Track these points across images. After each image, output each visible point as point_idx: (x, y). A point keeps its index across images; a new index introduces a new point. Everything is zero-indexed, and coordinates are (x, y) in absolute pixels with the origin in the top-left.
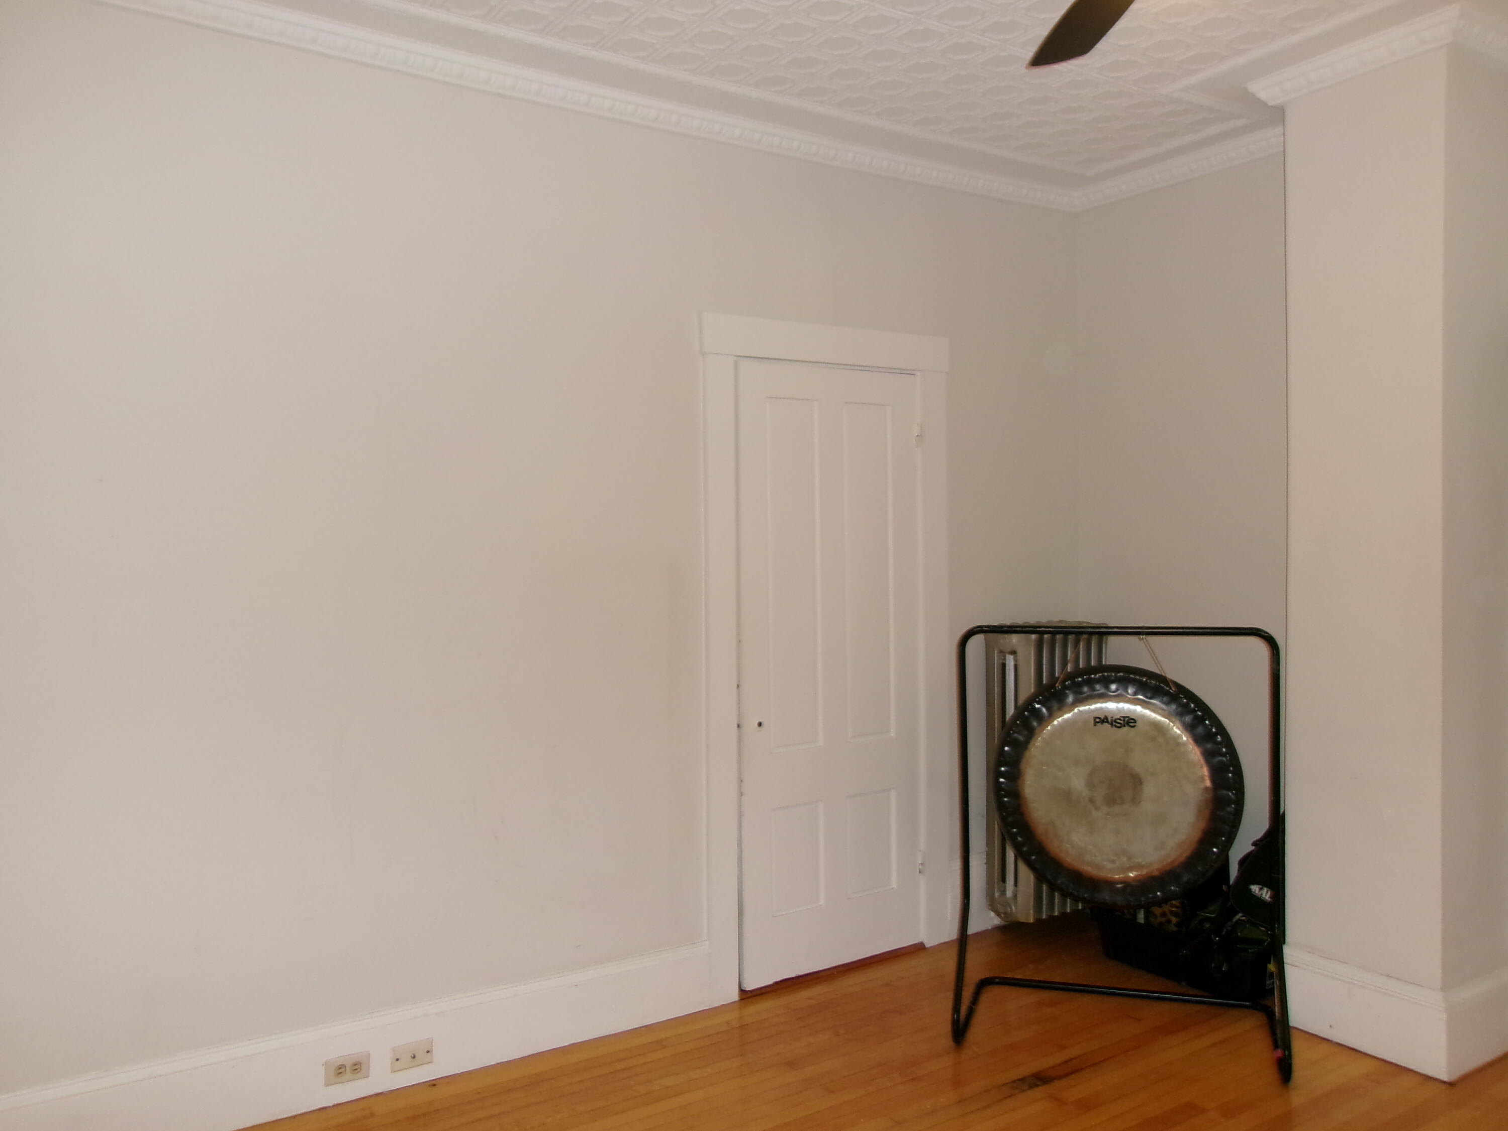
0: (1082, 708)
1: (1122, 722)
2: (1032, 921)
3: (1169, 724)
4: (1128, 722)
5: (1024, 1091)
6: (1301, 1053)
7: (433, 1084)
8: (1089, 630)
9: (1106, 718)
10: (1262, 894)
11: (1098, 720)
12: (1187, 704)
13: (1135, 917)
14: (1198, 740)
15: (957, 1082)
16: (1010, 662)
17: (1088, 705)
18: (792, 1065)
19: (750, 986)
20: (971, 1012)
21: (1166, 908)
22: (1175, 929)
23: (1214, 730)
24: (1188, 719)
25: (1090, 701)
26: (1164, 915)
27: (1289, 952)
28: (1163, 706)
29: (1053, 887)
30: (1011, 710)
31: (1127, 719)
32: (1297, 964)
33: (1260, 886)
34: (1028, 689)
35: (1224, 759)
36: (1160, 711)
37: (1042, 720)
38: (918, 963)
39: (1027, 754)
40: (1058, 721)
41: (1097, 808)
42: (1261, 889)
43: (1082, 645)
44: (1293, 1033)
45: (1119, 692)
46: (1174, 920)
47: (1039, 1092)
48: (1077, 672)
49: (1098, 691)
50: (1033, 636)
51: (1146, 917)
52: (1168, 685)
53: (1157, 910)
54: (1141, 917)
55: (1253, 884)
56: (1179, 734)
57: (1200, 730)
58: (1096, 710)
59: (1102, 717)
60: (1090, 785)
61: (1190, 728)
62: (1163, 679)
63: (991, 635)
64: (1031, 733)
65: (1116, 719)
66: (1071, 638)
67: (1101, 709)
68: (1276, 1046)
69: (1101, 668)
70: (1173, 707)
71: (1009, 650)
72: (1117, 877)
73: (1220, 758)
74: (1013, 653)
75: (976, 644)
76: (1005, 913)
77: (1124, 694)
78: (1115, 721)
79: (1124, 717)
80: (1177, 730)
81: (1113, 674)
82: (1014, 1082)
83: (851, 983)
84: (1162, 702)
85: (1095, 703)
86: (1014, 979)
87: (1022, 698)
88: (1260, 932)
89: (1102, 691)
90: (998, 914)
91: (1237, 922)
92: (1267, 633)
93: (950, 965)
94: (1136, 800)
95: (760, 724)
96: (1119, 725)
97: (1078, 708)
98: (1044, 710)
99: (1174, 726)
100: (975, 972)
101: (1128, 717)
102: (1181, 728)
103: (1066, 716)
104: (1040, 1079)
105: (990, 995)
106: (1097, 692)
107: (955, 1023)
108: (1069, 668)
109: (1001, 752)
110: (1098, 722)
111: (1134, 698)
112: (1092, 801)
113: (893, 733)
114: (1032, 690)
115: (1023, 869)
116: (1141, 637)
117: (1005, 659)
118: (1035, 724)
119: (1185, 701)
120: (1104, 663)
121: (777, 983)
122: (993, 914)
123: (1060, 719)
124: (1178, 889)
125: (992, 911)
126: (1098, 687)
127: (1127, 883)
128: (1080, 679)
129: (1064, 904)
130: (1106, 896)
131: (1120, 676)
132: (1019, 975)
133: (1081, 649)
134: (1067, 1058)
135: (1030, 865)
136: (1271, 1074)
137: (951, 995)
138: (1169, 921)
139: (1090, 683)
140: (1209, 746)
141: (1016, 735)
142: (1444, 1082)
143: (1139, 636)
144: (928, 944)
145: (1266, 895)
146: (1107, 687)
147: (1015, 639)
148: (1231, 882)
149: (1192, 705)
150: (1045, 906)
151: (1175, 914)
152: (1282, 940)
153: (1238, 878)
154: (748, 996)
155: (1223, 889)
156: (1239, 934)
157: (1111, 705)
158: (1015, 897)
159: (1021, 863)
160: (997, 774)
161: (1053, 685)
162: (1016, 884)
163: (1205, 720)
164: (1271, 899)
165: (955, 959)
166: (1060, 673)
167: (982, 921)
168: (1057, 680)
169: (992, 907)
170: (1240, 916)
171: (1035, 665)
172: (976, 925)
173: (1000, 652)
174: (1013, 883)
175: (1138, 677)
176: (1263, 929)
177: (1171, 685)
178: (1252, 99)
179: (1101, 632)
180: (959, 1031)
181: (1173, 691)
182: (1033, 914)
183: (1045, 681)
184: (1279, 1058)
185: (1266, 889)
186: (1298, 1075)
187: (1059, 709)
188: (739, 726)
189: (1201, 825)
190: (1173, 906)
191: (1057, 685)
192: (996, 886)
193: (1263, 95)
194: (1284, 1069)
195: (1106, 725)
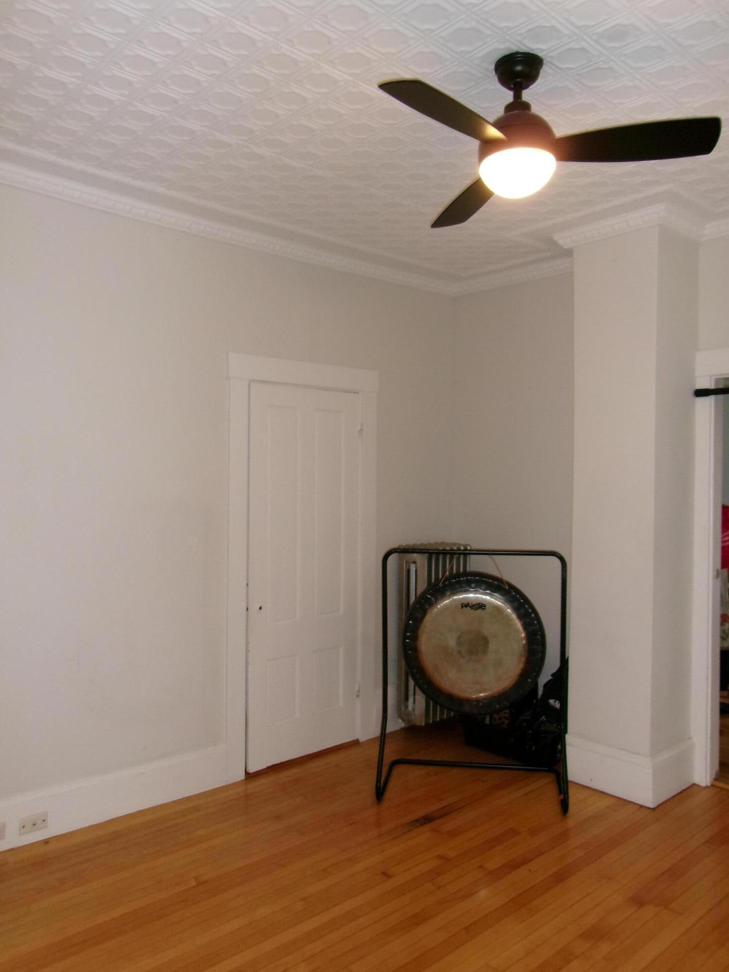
0: (455, 597)
1: (478, 606)
2: (424, 724)
3: (505, 607)
4: (481, 606)
5: (418, 827)
6: (574, 796)
7: (46, 842)
8: (459, 552)
9: (468, 604)
10: (555, 705)
11: (463, 605)
12: (516, 595)
13: (484, 719)
14: (520, 617)
15: (378, 824)
16: (413, 568)
17: (458, 596)
18: (278, 818)
19: (252, 769)
20: (387, 781)
21: (502, 715)
22: (506, 727)
23: (530, 611)
24: (516, 604)
25: (459, 593)
26: (500, 718)
27: (569, 738)
28: (502, 597)
29: (436, 703)
30: (413, 599)
31: (481, 604)
33: (555, 700)
34: (423, 586)
35: (536, 628)
36: (500, 599)
37: (431, 604)
38: (354, 754)
39: (423, 626)
41: (463, 657)
42: (555, 702)
43: (455, 561)
44: (569, 784)
45: (477, 588)
46: (506, 722)
47: (427, 827)
48: (452, 576)
49: (464, 587)
50: (426, 555)
51: (490, 720)
52: (504, 584)
53: (496, 716)
54: (487, 721)
55: (551, 699)
56: (511, 613)
57: (522, 611)
58: (463, 598)
59: (466, 604)
60: (459, 643)
61: (516, 609)
62: (500, 580)
63: (401, 554)
64: (425, 612)
65: (475, 604)
66: (456, 556)
67: (466, 598)
68: (560, 793)
69: (465, 574)
70: (508, 597)
71: (412, 561)
72: (474, 697)
73: (532, 627)
74: (414, 562)
75: (391, 559)
76: (408, 720)
77: (480, 589)
78: (474, 605)
79: (479, 604)
80: (509, 611)
81: (473, 577)
82: (412, 822)
83: (315, 765)
84: (501, 594)
85: (462, 595)
86: (413, 760)
87: (419, 593)
88: (554, 727)
89: (467, 588)
90: (403, 720)
91: (542, 721)
92: (560, 554)
93: (375, 752)
94: (485, 652)
95: (260, 608)
96: (476, 608)
97: (453, 598)
98: (433, 599)
99: (508, 608)
100: (390, 756)
102: (511, 610)
103: (445, 602)
104: (427, 819)
105: (398, 770)
106: (464, 589)
107: (378, 788)
108: (447, 573)
109: (407, 625)
110: (464, 607)
111: (485, 592)
112: (460, 653)
113: (342, 611)
114: (426, 587)
115: (419, 693)
116: (490, 556)
117: (409, 566)
118: (427, 607)
119: (514, 593)
120: (468, 570)
121: (268, 768)
122: (400, 721)
123: (441, 604)
124: (508, 703)
125: (400, 718)
126: (464, 585)
127: (478, 700)
128: (454, 581)
129: (442, 713)
130: (467, 708)
131: (477, 579)
132: (416, 757)
133: (455, 564)
134: (443, 806)
135: (424, 691)
136: (557, 808)
137: (375, 773)
138: (503, 723)
139: (459, 582)
140: (527, 620)
141: (416, 614)
142: (649, 808)
143: (488, 554)
144: (361, 740)
145: (557, 705)
146: (469, 586)
147: (415, 555)
148: (539, 697)
149: (518, 597)
150: (431, 715)
151: (507, 718)
152: (565, 731)
153: (543, 695)
154: (250, 776)
155: (535, 701)
156: (543, 728)
157: (471, 595)
158: (414, 710)
159: (417, 689)
160: (405, 638)
161: (438, 585)
162: (414, 702)
163: (525, 605)
164: (561, 706)
165: (378, 748)
166: (442, 577)
167: (395, 725)
168: (440, 581)
169: (400, 716)
170: (543, 718)
171: (428, 571)
172: (391, 727)
173: (407, 562)
174: (412, 702)
175: (488, 580)
176: (555, 725)
177: (506, 584)
178: (555, 244)
179: (466, 553)
180: (380, 793)
181: (507, 587)
182: (424, 720)
183: (433, 581)
184: (562, 800)
185: (557, 702)
186: (572, 808)
187: (442, 598)
188: (247, 609)
189: (521, 666)
190: (505, 713)
191: (440, 584)
192: (403, 704)
193: (561, 242)
194: (564, 806)
195: (468, 608)
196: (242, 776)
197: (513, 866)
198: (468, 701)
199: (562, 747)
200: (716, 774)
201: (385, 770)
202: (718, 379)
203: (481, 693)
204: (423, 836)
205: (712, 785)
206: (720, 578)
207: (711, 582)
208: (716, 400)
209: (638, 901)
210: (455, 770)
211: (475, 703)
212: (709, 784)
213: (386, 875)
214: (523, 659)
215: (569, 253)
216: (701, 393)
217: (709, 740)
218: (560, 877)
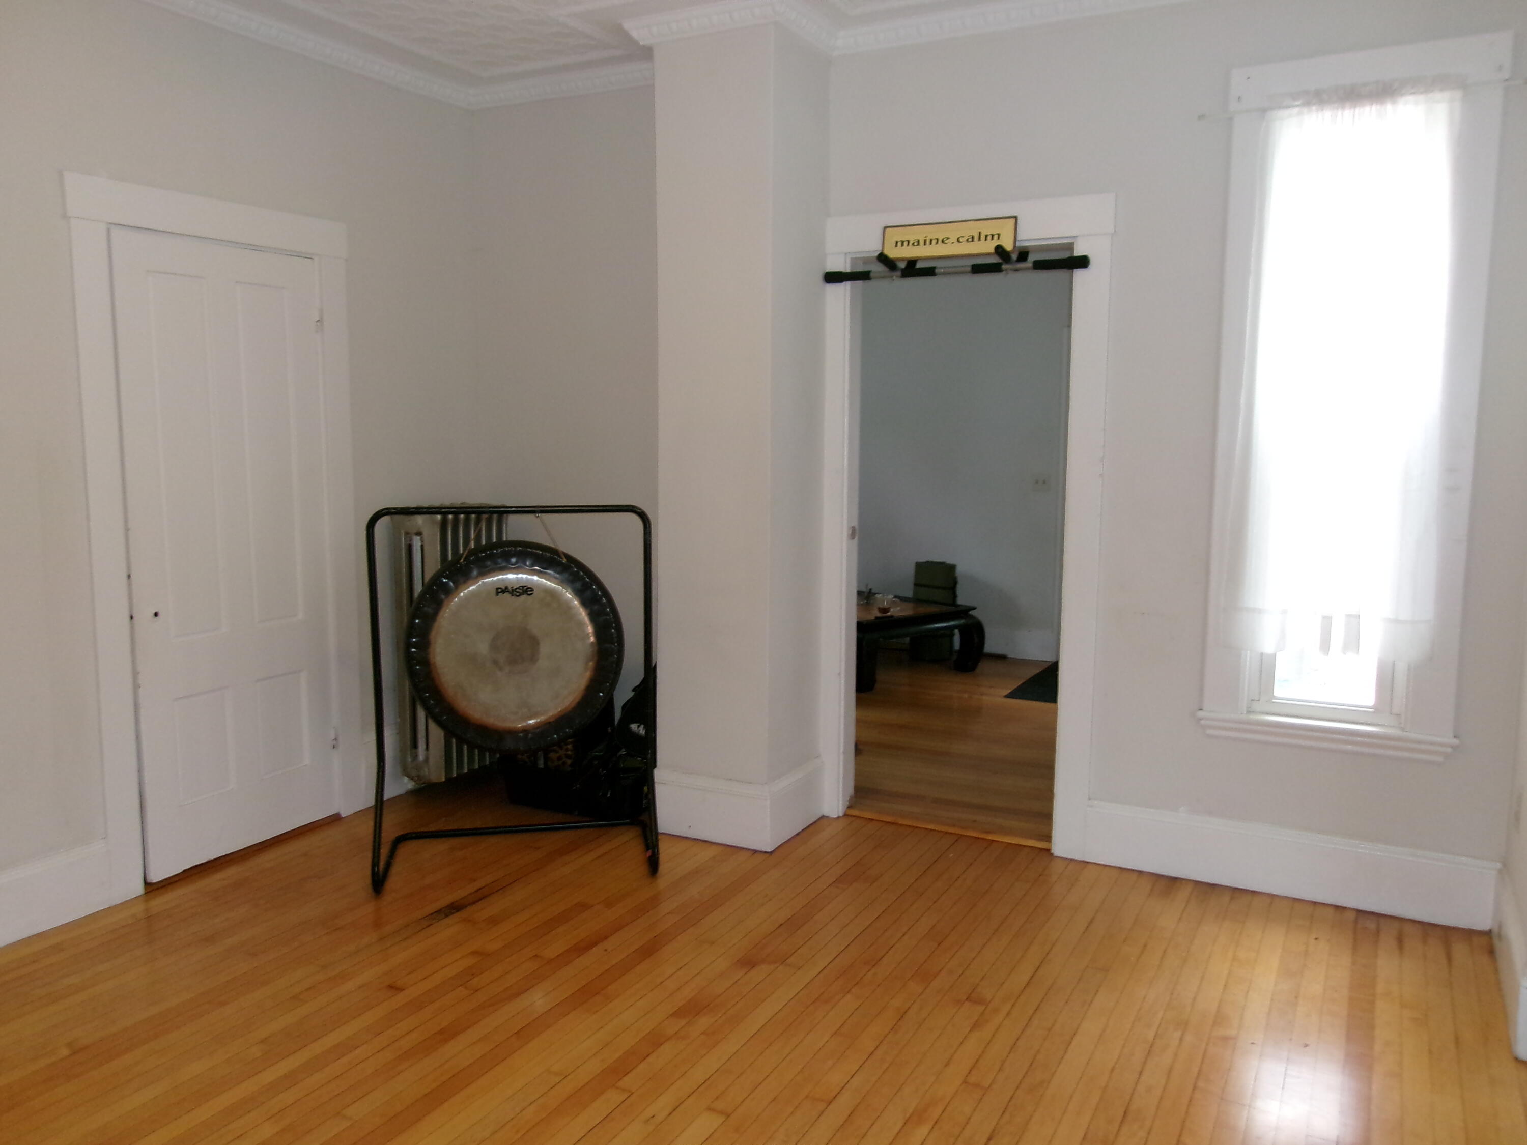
0: (486, 580)
1: (521, 591)
2: (443, 780)
3: (562, 590)
4: (525, 590)
5: (442, 919)
6: (665, 850)
8: (491, 509)
9: (506, 588)
10: (639, 731)
11: (499, 590)
12: (578, 572)
13: (535, 761)
14: (584, 603)
15: (377, 924)
16: (417, 542)
17: (491, 577)
19: (155, 877)
20: (388, 865)
21: (562, 751)
22: (569, 769)
23: (600, 593)
24: (578, 585)
25: (493, 574)
26: (559, 758)
28: (557, 576)
29: (461, 741)
30: (418, 588)
31: (525, 588)
32: (664, 782)
33: (638, 724)
34: (433, 566)
35: (609, 617)
36: (554, 579)
37: (448, 592)
38: (334, 834)
39: (436, 625)
40: (464, 593)
41: (501, 669)
42: (639, 727)
43: (483, 525)
45: (519, 565)
46: (569, 762)
47: (457, 917)
48: (479, 549)
49: (499, 564)
50: (439, 517)
51: (545, 763)
52: (559, 556)
53: (553, 755)
54: (541, 764)
55: (633, 723)
56: (571, 599)
57: (588, 593)
58: (498, 581)
59: (503, 588)
60: (494, 647)
61: (579, 593)
62: (554, 551)
63: (396, 517)
64: (438, 605)
65: (516, 589)
66: (485, 516)
67: (503, 580)
68: (648, 848)
69: (501, 544)
70: (566, 575)
71: (415, 531)
72: (520, 726)
73: (605, 617)
74: (419, 534)
75: (381, 526)
76: (419, 776)
77: (523, 566)
78: (515, 591)
79: (523, 587)
80: (569, 595)
81: (513, 549)
82: (431, 914)
83: (266, 859)
84: (555, 571)
85: (497, 576)
86: (428, 832)
87: (428, 577)
88: (637, 762)
89: (504, 564)
90: (412, 778)
91: (621, 755)
92: (640, 509)
93: (366, 829)
94: (534, 658)
95: (156, 614)
96: (518, 594)
97: (482, 581)
98: (451, 584)
99: (567, 592)
100: (391, 831)
101: (525, 586)
102: (572, 593)
103: (471, 588)
104: (454, 908)
105: (406, 849)
106: (499, 566)
107: (374, 874)
108: (472, 545)
109: (411, 625)
110: (500, 592)
111: (531, 570)
112: (495, 662)
113: (301, 617)
114: (439, 567)
115: (434, 728)
116: (537, 515)
117: (411, 540)
118: (443, 597)
119: (575, 569)
120: (505, 539)
121: (185, 871)
122: (406, 779)
123: (466, 591)
124: (571, 731)
125: (405, 776)
126: (500, 561)
127: (525, 731)
128: (483, 554)
129: (471, 759)
130: (509, 744)
131: (520, 550)
132: (433, 828)
133: (484, 529)
134: (476, 889)
135: (439, 723)
136: (644, 869)
137: (369, 856)
138: (564, 763)
139: (491, 557)
140: (596, 607)
141: (426, 609)
142: (766, 853)
143: (534, 514)
144: (344, 814)
145: (642, 731)
146: (508, 561)
147: (420, 520)
148: (616, 722)
149: (582, 573)
150: (455, 765)
151: (568, 757)
152: (654, 764)
153: (621, 720)
154: (152, 888)
155: (609, 730)
156: (622, 766)
157: (511, 576)
158: (427, 760)
159: (430, 722)
160: (409, 645)
161: (458, 561)
162: (427, 748)
163: (592, 585)
164: (645, 733)
165: (372, 823)
166: (464, 550)
167: (397, 786)
168: (462, 557)
169: (406, 772)
170: (623, 752)
171: (441, 541)
172: (390, 792)
173: (407, 534)
174: (425, 747)
175: (535, 551)
176: (639, 759)
177: (563, 557)
178: (626, 35)
179: (501, 512)
180: (378, 883)
181: (564, 561)
182: (444, 774)
183: (450, 558)
184: (650, 857)
185: (642, 726)
186: (663, 867)
187: (465, 582)
188: (132, 617)
189: (588, 674)
190: (567, 750)
191: (462, 561)
192: (409, 753)
193: (635, 34)
194: (653, 865)
195: (507, 595)
196: (138, 889)
197: (582, 948)
198: (512, 733)
199: (648, 789)
200: (850, 801)
201: (384, 851)
202: (856, 258)
203: (531, 719)
204: (449, 929)
205: (845, 815)
206: (857, 538)
207: (845, 544)
208: (852, 288)
209: (748, 962)
210: (493, 840)
211: (521, 734)
212: (841, 814)
213: (394, 988)
214: (591, 664)
215: (646, 53)
216: (832, 278)
217: (842, 757)
218: (649, 951)
